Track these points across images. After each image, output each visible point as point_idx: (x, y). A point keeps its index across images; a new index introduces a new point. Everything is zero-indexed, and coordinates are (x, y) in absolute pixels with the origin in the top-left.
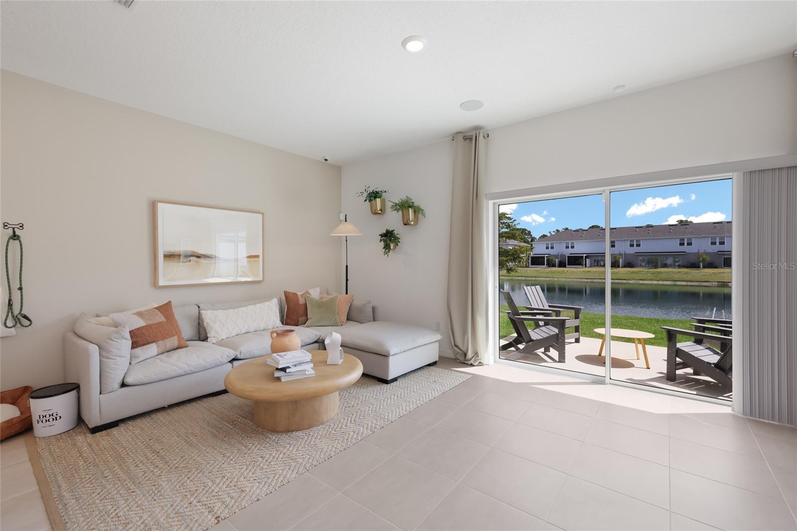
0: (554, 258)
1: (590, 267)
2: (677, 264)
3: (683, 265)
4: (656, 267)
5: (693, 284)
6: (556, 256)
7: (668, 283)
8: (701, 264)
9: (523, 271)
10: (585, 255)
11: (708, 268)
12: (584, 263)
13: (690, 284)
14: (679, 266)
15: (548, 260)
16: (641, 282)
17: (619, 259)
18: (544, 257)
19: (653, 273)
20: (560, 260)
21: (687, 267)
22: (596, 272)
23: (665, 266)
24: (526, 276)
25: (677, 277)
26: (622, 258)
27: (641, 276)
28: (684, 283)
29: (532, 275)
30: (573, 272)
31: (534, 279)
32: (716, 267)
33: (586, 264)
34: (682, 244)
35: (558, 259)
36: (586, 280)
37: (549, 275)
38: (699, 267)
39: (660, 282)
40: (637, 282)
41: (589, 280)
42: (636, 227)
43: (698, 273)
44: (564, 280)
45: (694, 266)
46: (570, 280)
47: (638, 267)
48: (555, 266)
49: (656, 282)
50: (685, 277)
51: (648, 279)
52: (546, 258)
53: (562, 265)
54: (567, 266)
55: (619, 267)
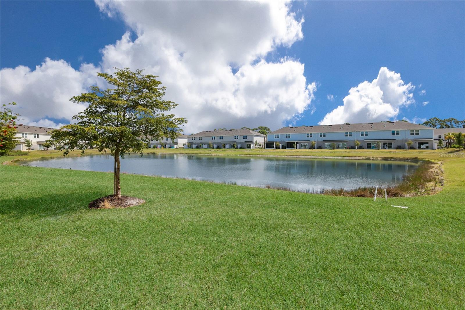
0: (279, 143)
1: (299, 149)
2: (344, 147)
3: (347, 147)
4: (333, 148)
5: (352, 158)
6: (280, 143)
7: (340, 158)
8: (356, 147)
9: (261, 151)
10: (296, 142)
11: (360, 149)
12: (296, 146)
13: (351, 158)
14: (345, 148)
15: (275, 145)
16: (326, 157)
17: (314, 144)
18: (274, 143)
19: (332, 152)
20: (282, 144)
21: (349, 149)
22: (302, 152)
23: (338, 148)
24: (262, 154)
25: (344, 154)
26: (316, 143)
27: (326, 154)
28: (348, 158)
29: (266, 154)
30: (289, 152)
31: (266, 156)
32: (364, 149)
33: (296, 147)
34: (347, 135)
35: (281, 144)
36: (296, 157)
37: (276, 154)
38: (355, 149)
39: (336, 158)
40: (323, 157)
41: (297, 157)
42: (324, 126)
43: (355, 152)
44: (283, 156)
45: (353, 148)
46: (287, 156)
47: (324, 148)
48: (280, 148)
49: (333, 158)
50: (349, 154)
51: (329, 155)
52: (274, 144)
53: (283, 147)
54: (286, 148)
55: (314, 149)
